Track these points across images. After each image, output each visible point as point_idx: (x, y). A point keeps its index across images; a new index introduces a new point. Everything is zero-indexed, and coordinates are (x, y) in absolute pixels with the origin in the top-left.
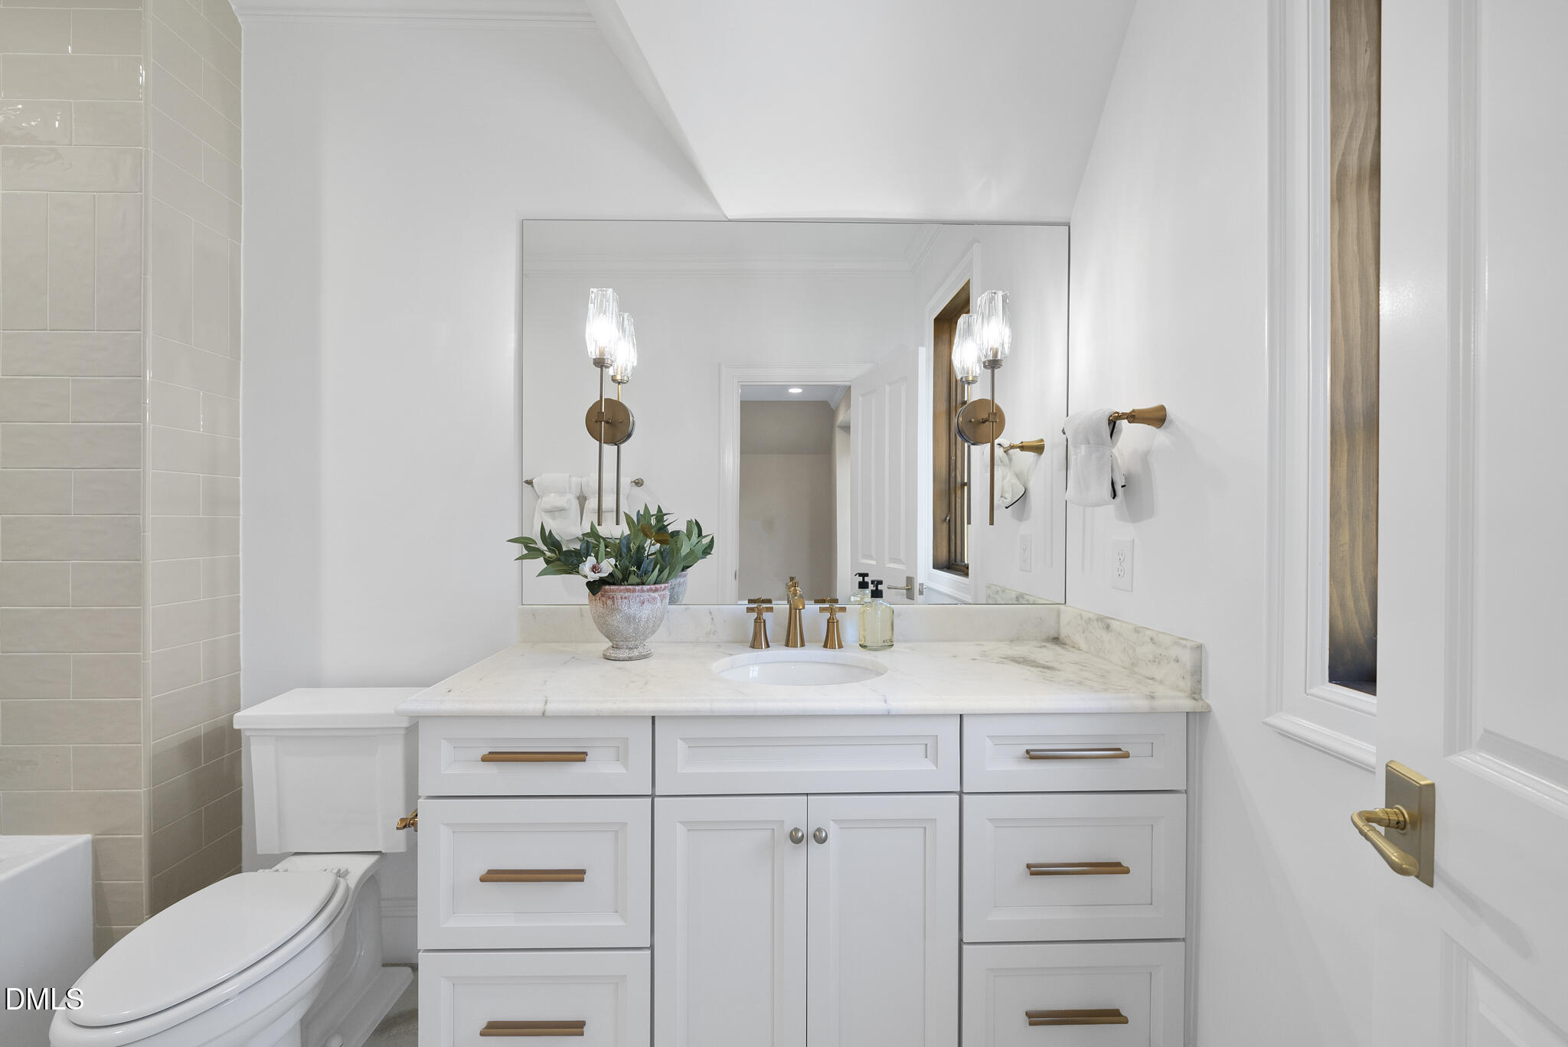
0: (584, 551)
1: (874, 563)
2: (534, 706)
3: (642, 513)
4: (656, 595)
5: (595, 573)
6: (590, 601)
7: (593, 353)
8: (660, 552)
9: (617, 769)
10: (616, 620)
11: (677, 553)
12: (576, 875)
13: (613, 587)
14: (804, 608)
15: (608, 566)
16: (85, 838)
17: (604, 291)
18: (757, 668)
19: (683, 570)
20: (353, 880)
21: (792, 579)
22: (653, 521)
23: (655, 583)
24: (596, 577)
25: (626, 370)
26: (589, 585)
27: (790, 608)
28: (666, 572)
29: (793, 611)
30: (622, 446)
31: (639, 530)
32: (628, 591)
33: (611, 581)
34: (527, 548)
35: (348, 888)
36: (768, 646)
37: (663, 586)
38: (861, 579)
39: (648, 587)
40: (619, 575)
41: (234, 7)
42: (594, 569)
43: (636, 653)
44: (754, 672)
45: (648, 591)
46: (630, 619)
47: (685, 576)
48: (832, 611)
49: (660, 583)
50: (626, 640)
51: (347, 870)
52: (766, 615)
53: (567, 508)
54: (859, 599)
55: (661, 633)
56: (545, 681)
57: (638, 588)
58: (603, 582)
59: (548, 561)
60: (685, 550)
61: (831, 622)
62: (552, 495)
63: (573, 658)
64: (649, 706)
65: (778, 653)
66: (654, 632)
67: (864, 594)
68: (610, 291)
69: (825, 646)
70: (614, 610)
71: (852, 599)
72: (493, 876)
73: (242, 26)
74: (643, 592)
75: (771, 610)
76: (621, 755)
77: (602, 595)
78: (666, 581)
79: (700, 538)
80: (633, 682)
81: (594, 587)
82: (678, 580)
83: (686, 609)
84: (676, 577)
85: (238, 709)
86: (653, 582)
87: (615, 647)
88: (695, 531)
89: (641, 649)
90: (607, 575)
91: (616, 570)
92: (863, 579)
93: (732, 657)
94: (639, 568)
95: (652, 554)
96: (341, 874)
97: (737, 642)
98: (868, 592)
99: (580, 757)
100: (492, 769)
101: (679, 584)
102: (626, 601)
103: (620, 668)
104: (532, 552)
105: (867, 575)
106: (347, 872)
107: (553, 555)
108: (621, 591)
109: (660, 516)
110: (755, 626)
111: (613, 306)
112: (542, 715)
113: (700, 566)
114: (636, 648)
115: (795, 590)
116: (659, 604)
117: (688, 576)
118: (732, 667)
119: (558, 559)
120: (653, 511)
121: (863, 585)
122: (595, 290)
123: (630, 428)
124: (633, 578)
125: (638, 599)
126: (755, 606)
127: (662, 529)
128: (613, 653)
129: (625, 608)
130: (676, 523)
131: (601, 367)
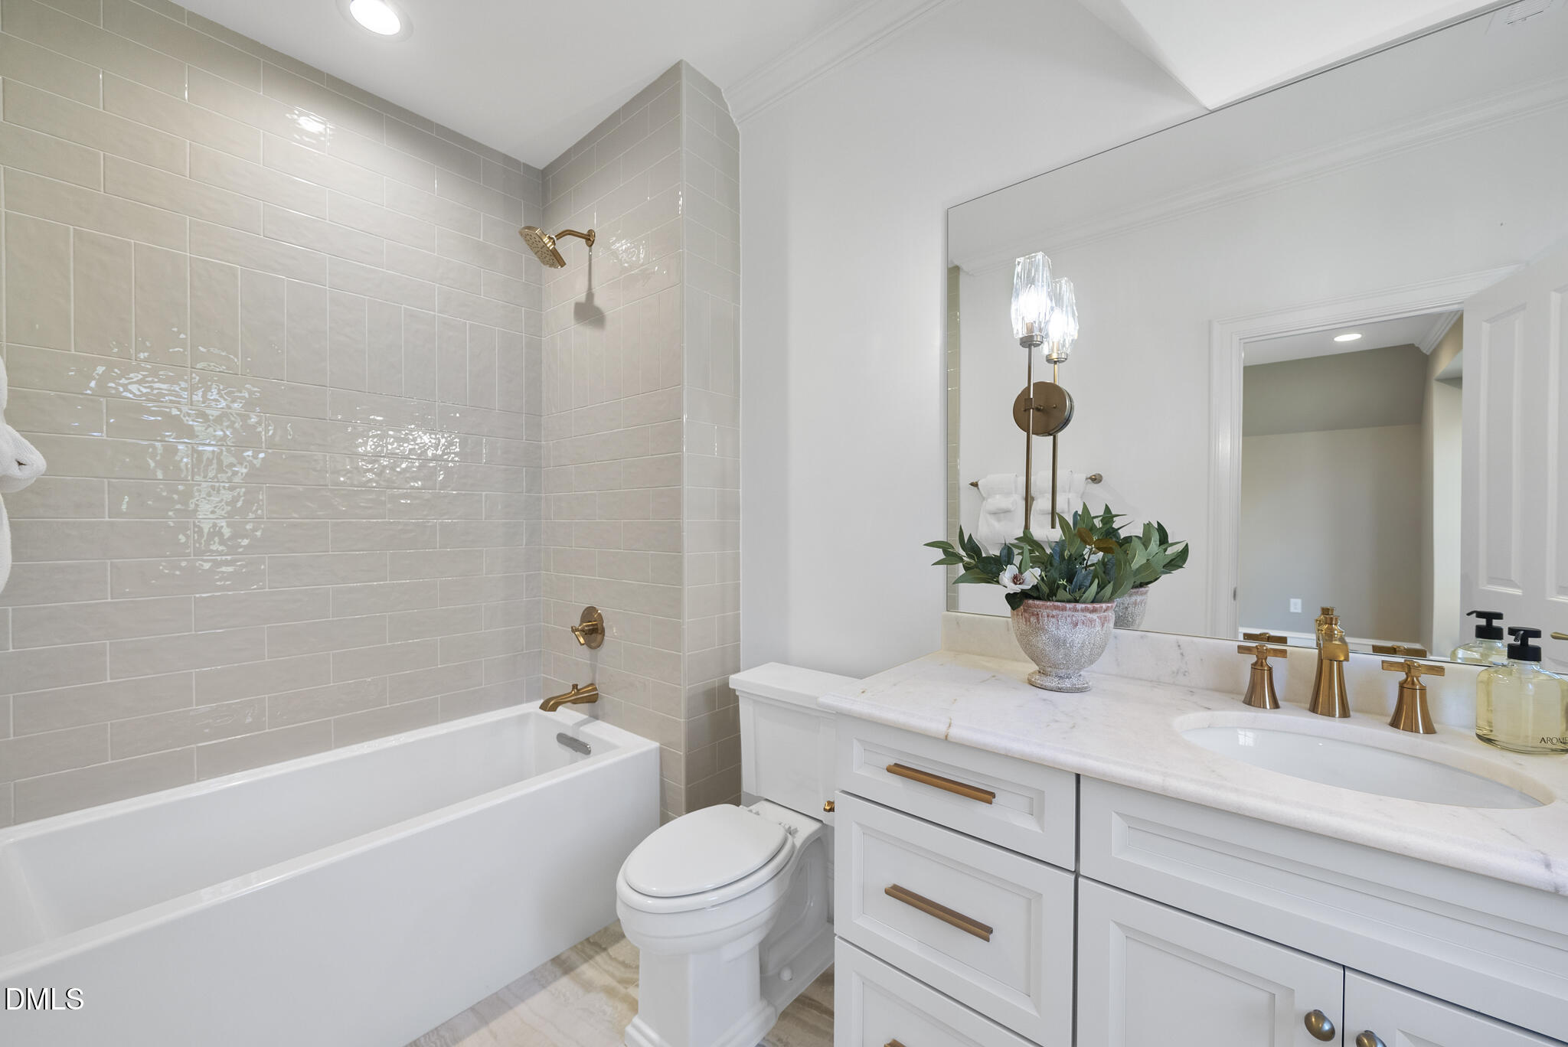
0: (1004, 559)
1: (1518, 592)
2: (937, 727)
3: (1080, 512)
4: (1094, 616)
5: (1016, 584)
6: (1013, 615)
7: (1020, 331)
8: (1103, 563)
9: (1029, 824)
10: (1042, 641)
11: (1125, 565)
12: (983, 931)
13: (1037, 602)
14: (1347, 659)
15: (1033, 576)
16: (655, 745)
17: (1032, 257)
18: (1250, 734)
19: (1135, 587)
20: (799, 840)
21: (1326, 611)
22: (1098, 523)
23: (1093, 602)
24: (1017, 588)
25: (1064, 346)
26: (1010, 598)
27: (1320, 654)
28: (1109, 589)
29: (1326, 663)
30: (1060, 435)
31: (1075, 535)
32: (1056, 608)
33: (1035, 594)
34: (945, 552)
35: (794, 846)
36: (1276, 705)
37: (1104, 606)
38: (1483, 622)
39: (1083, 606)
40: (1045, 589)
41: (734, 120)
42: (1016, 580)
43: (1067, 684)
44: (1246, 738)
45: (1083, 610)
46: (1059, 643)
47: (1146, 593)
48: (1408, 668)
49: (1101, 601)
50: (1055, 666)
51: (796, 829)
52: (1271, 661)
53: (1013, 509)
54: (1476, 656)
55: (1105, 661)
56: (955, 700)
57: (1069, 606)
58: (1025, 595)
59: (967, 568)
60: (1138, 560)
61: (1406, 689)
62: (998, 496)
63: (994, 676)
64: (1073, 760)
65: (1296, 721)
66: (1092, 662)
67: (1491, 649)
68: (1040, 256)
69: (1395, 723)
70: (1040, 629)
71: (1461, 653)
72: (897, 892)
73: (740, 132)
74: (1078, 612)
75: (1283, 653)
76: (1036, 808)
77: (1025, 611)
78: (1110, 600)
79: (1163, 547)
80: (1057, 721)
81: (1014, 600)
82: (1133, 598)
83: (1142, 637)
84: (1123, 595)
85: (737, 670)
86: (1091, 597)
87: (1042, 672)
88: (1155, 538)
89: (1074, 680)
90: (1030, 587)
91: (1041, 583)
92: (1489, 623)
93: (1209, 713)
94: (1070, 581)
95: (1092, 565)
96: (791, 832)
97: (1223, 690)
98: (1501, 646)
99: (986, 796)
100: (896, 782)
101: (1135, 603)
102: (1054, 620)
103: (1044, 700)
104: (951, 557)
105: (1499, 616)
106: (796, 831)
107: (972, 561)
108: (1047, 608)
109: (1108, 516)
110: (1253, 676)
111: (1043, 275)
112: (943, 737)
113: (1166, 582)
114: (1069, 677)
115: (1332, 630)
116: (1098, 628)
117: (1149, 594)
118: (1209, 727)
119: (976, 566)
120: (1097, 510)
121: (1488, 631)
122: (1021, 259)
123: (1067, 413)
124: (1061, 593)
125: (1069, 619)
126: (1254, 645)
127: (1110, 533)
128: (1039, 679)
129: (1052, 628)
130: (1130, 527)
131: (1029, 347)
